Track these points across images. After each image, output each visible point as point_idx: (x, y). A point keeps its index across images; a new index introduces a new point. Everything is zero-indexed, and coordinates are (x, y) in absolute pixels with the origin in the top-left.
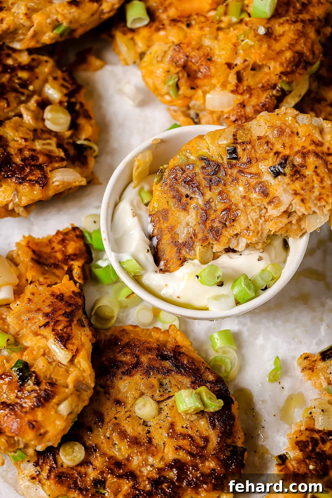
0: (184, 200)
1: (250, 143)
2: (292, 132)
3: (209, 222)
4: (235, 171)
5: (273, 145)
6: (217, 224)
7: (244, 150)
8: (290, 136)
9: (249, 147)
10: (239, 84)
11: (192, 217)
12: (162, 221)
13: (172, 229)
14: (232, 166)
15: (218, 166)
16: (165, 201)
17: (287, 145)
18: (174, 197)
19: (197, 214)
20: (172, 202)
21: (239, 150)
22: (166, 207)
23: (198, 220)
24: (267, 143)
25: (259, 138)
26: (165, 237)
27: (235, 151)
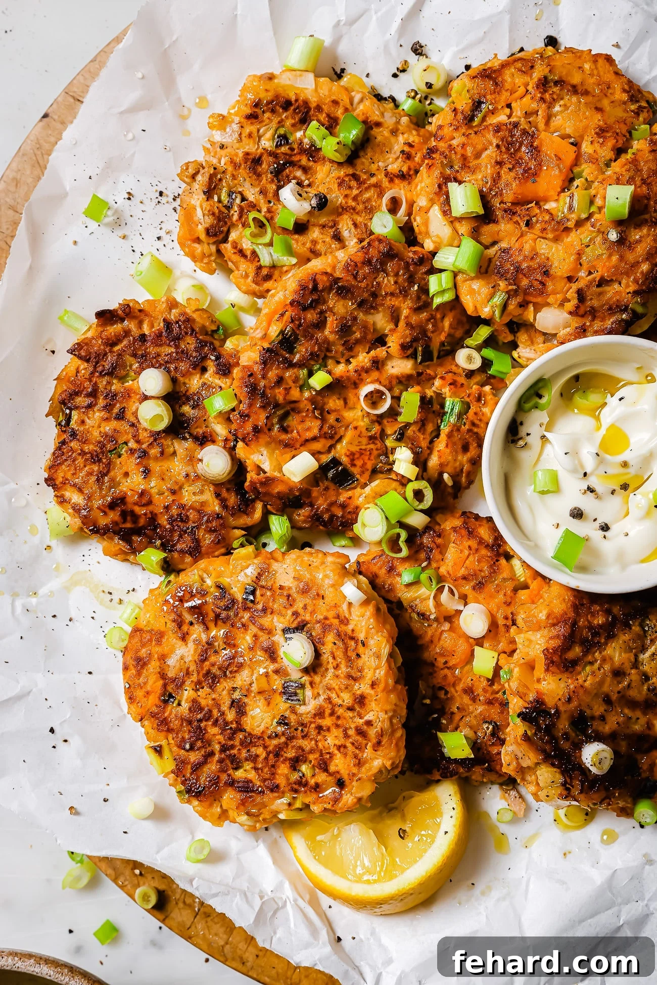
0: (185, 628)
1: (271, 589)
2: (318, 595)
3: (207, 663)
4: (247, 615)
5: (294, 600)
6: (215, 670)
7: (262, 595)
8: (314, 599)
9: (269, 593)
10: (580, 304)
11: (189, 651)
12: (154, 643)
13: (163, 658)
14: (246, 609)
15: (233, 601)
16: (163, 621)
17: (310, 609)
18: (174, 621)
19: (196, 650)
20: (171, 625)
21: (258, 593)
22: (163, 629)
23: (196, 658)
24: (289, 596)
25: (281, 588)
26: (153, 663)
27: (253, 593)
